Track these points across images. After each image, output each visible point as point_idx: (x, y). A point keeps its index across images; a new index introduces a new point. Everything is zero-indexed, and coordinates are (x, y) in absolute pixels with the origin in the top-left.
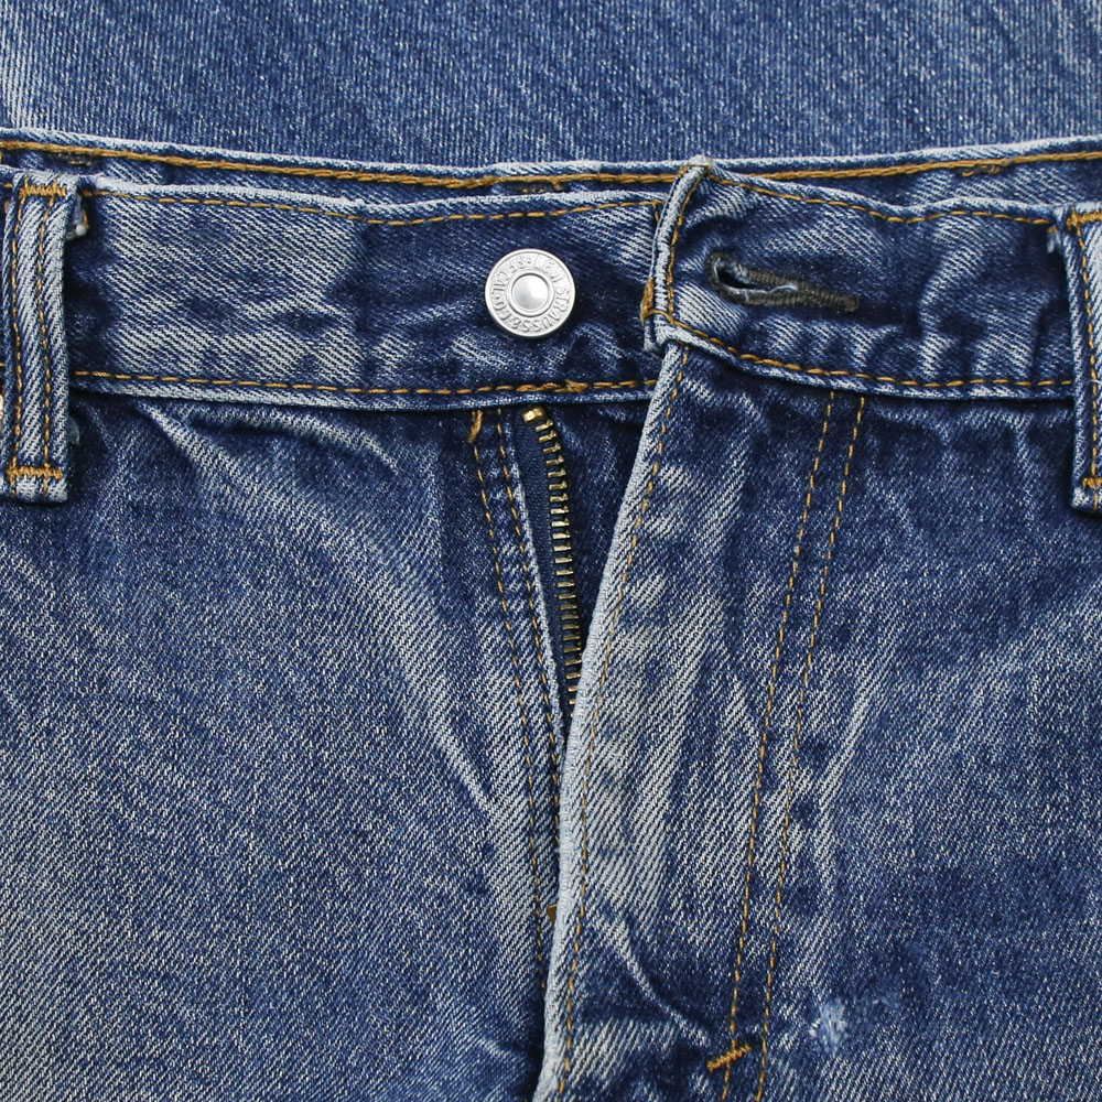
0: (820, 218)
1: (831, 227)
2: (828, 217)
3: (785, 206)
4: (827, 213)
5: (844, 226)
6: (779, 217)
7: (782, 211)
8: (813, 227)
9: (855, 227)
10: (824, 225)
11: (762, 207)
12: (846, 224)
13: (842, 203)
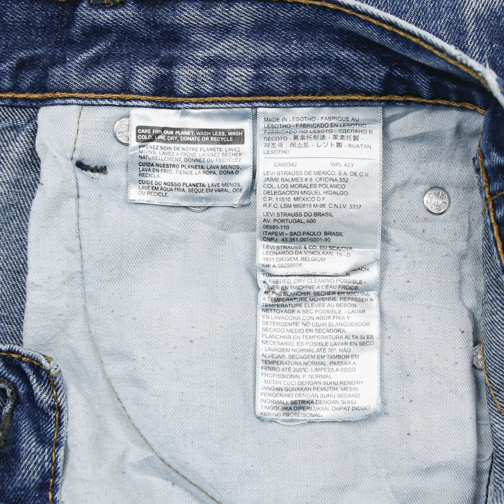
0: (43, 447)
1: (38, 453)
2: (44, 451)
3: (50, 431)
4: (46, 450)
5: (39, 461)
6: (43, 428)
7: (47, 430)
8: (37, 443)
9: (39, 468)
10: (39, 449)
11: (48, 419)
12: (41, 462)
13: (54, 459)
